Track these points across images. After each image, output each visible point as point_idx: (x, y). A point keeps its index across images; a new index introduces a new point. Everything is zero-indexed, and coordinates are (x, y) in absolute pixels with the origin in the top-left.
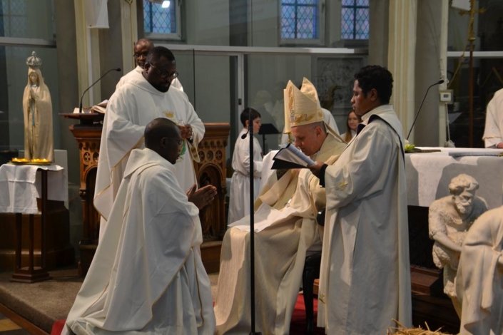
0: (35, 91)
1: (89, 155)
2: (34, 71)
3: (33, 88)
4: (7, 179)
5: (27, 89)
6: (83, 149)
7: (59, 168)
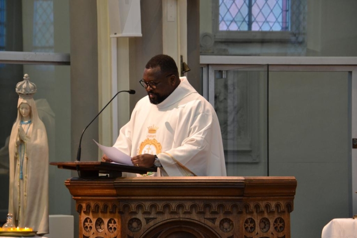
0: (25, 131)
1: (91, 222)
3: (23, 126)
6: (83, 213)
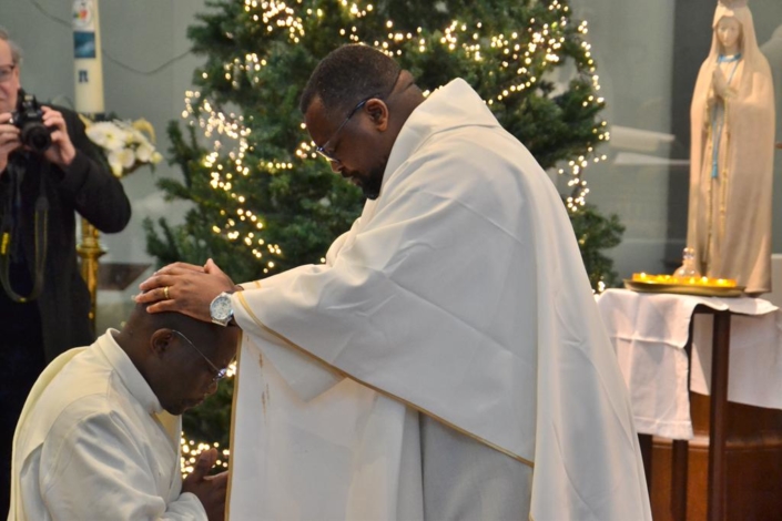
2: (730, 13)
4: (615, 331)
5: (708, 68)
7: (763, 306)
